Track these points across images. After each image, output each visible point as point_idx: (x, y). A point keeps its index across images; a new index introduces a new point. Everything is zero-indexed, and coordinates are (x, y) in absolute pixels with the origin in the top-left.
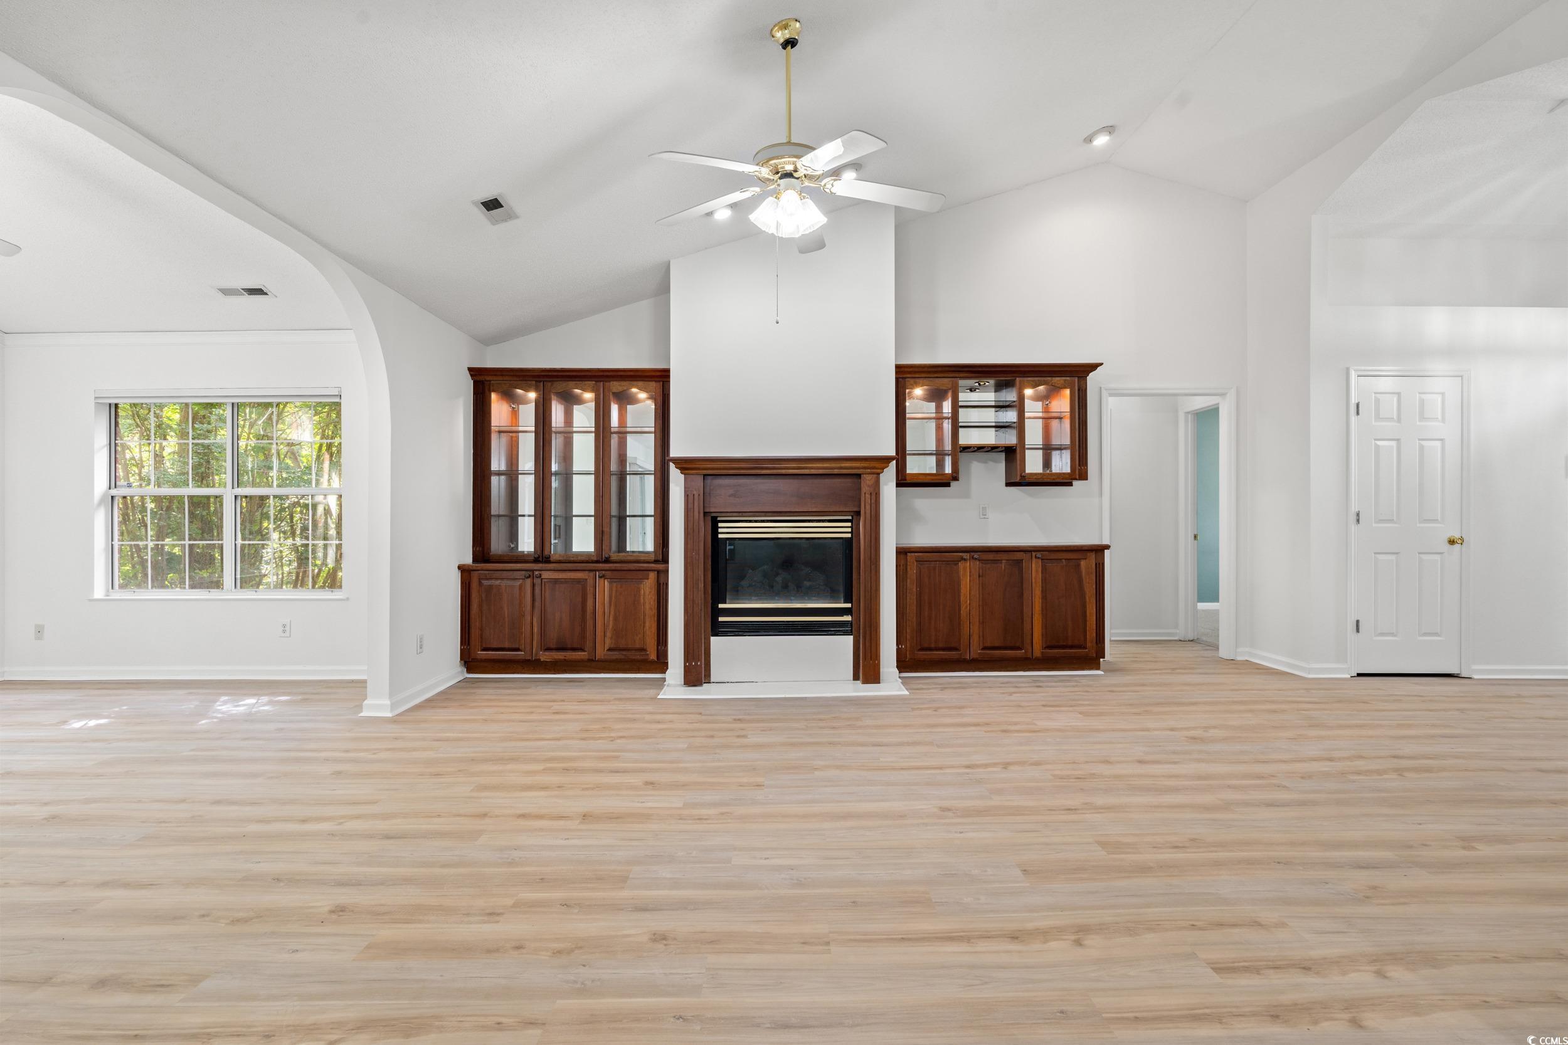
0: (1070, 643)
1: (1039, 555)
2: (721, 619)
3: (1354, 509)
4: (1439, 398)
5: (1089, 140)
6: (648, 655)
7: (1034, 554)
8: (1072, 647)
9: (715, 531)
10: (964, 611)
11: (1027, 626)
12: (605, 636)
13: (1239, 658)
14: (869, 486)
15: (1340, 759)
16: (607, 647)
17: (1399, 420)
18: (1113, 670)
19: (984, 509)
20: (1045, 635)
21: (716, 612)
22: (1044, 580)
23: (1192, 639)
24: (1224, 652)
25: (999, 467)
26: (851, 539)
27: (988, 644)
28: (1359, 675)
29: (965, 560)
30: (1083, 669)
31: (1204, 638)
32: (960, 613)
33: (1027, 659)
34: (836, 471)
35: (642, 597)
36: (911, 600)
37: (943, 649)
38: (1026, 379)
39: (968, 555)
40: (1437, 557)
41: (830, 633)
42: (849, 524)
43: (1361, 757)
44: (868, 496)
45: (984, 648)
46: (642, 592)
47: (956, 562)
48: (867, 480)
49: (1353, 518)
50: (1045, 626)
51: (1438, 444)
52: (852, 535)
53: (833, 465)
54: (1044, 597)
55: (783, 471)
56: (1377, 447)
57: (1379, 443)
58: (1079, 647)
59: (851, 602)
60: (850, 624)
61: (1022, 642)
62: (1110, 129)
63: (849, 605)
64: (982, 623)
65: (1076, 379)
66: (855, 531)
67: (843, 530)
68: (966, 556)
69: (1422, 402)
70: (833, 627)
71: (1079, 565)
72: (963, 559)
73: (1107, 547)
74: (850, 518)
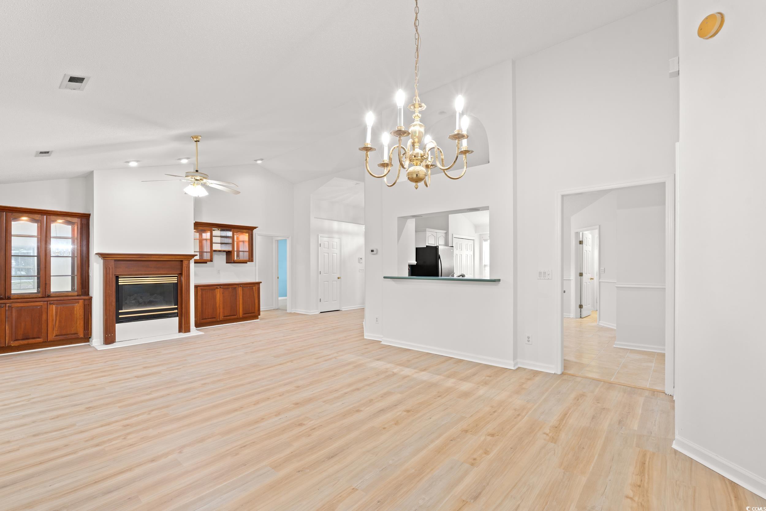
0: (250, 312)
1: (241, 286)
2: (120, 316)
3: (320, 270)
4: (336, 243)
5: (256, 161)
6: (79, 335)
7: (240, 285)
8: (251, 313)
9: (117, 281)
10: (217, 305)
11: (238, 308)
12: (53, 330)
13: (292, 312)
14: (186, 264)
15: (323, 329)
16: (54, 335)
17: (328, 249)
18: (261, 319)
19: (219, 271)
20: (243, 310)
21: (118, 314)
22: (243, 294)
23: (277, 308)
24: (288, 311)
25: (224, 257)
26: (177, 283)
27: (226, 315)
28: (321, 312)
29: (218, 288)
30: (254, 320)
31: (280, 308)
32: (216, 306)
33: (237, 318)
34: (173, 259)
35: (75, 311)
36: (199, 303)
37: (210, 318)
38: (235, 230)
39: (219, 286)
40: (336, 282)
41: (169, 317)
42: (176, 278)
43: (326, 328)
44: (185, 268)
45: (224, 317)
46: (75, 309)
47: (215, 289)
48: (185, 263)
49: (319, 273)
50: (243, 308)
51: (336, 254)
52: (178, 282)
53: (173, 257)
54: (243, 299)
55: (152, 259)
56: (324, 255)
57: (325, 254)
58: (253, 313)
59: (177, 305)
60: (177, 313)
61: (236, 313)
62: (262, 160)
63: (177, 306)
64: (224, 308)
65: (250, 231)
66: (179, 280)
67: (174, 280)
68: (218, 287)
69: (333, 244)
70: (170, 315)
71: (253, 288)
72: (217, 288)
73: (261, 282)
74: (177, 275)
